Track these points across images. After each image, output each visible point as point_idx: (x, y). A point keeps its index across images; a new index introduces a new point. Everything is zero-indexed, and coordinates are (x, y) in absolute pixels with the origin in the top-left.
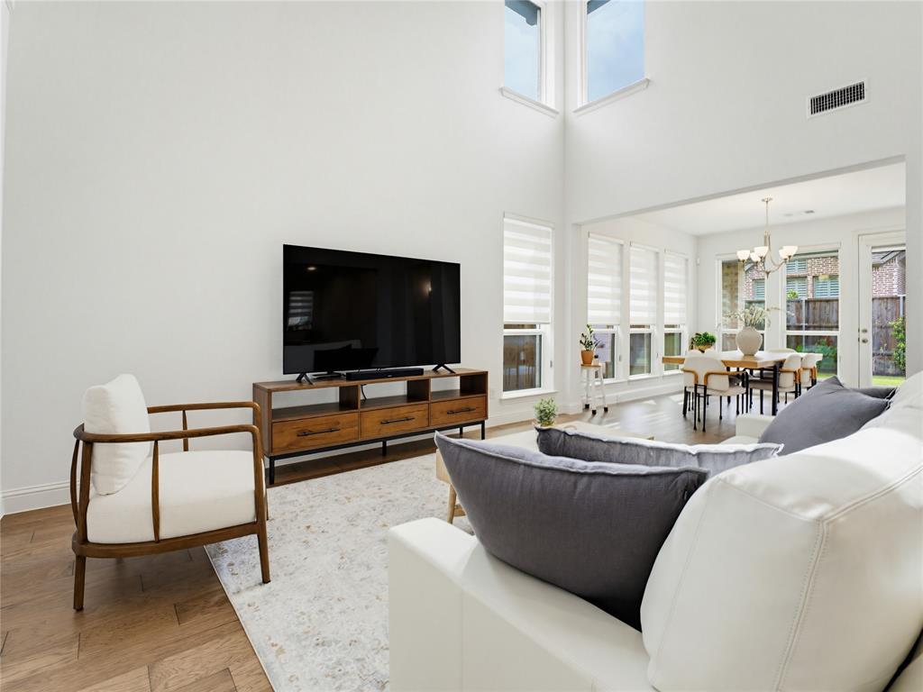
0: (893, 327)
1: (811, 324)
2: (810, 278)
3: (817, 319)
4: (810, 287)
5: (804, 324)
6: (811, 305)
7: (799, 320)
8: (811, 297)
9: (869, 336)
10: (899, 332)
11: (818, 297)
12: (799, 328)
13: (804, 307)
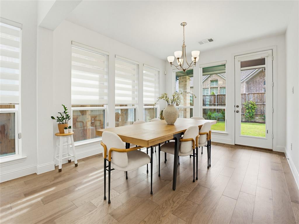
0: (244, 104)
1: (219, 104)
2: (219, 88)
3: (220, 102)
4: (219, 91)
5: (216, 104)
6: (218, 96)
7: (215, 102)
8: (219, 94)
9: (239, 109)
10: (246, 106)
11: (221, 94)
12: (215, 105)
13: (216, 97)
